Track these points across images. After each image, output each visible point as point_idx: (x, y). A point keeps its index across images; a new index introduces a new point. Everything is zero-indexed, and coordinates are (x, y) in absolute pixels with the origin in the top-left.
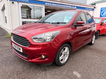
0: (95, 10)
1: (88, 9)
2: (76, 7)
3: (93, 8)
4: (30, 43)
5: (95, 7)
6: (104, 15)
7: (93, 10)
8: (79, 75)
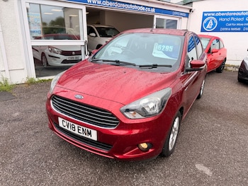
0: (192, 15)
1: (177, 13)
2: (153, 10)
3: (188, 11)
4: (118, 119)
5: (191, 10)
6: (208, 29)
7: (187, 15)
8: (208, 172)
